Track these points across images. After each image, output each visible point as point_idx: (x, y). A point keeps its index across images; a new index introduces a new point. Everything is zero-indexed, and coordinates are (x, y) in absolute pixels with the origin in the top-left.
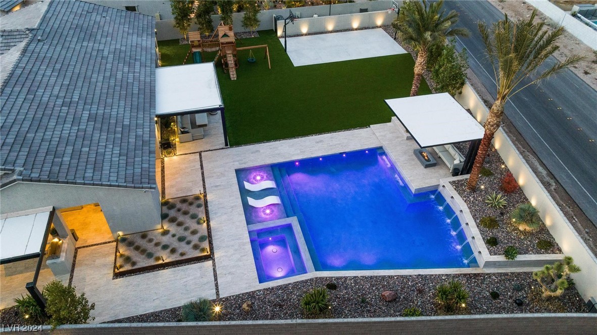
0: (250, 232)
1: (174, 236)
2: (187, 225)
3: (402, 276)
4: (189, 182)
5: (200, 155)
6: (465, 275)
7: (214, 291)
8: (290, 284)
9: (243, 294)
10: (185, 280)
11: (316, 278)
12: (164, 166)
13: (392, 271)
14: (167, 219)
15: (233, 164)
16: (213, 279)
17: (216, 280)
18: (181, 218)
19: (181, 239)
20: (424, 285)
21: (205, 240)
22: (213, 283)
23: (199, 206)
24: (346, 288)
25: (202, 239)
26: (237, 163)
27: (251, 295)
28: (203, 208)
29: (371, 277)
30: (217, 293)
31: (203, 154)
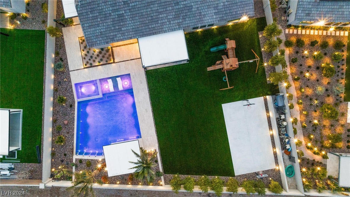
0: (96, 80)
1: (93, 54)
2: (97, 58)
3: (74, 128)
4: (123, 55)
5: (140, 58)
6: (73, 149)
7: (72, 70)
8: (73, 93)
9: (70, 79)
10: (77, 60)
11: (75, 102)
12: (133, 43)
13: (76, 126)
14: (101, 51)
15: (133, 73)
16: (76, 69)
17: (76, 70)
18: (101, 55)
19: (92, 57)
20: (70, 134)
21: (90, 65)
22: (75, 69)
23: (106, 61)
24: (70, 110)
25: (91, 64)
26: (134, 74)
27: (70, 81)
28: (105, 63)
29: (74, 119)
30: (71, 71)
31: (140, 59)
